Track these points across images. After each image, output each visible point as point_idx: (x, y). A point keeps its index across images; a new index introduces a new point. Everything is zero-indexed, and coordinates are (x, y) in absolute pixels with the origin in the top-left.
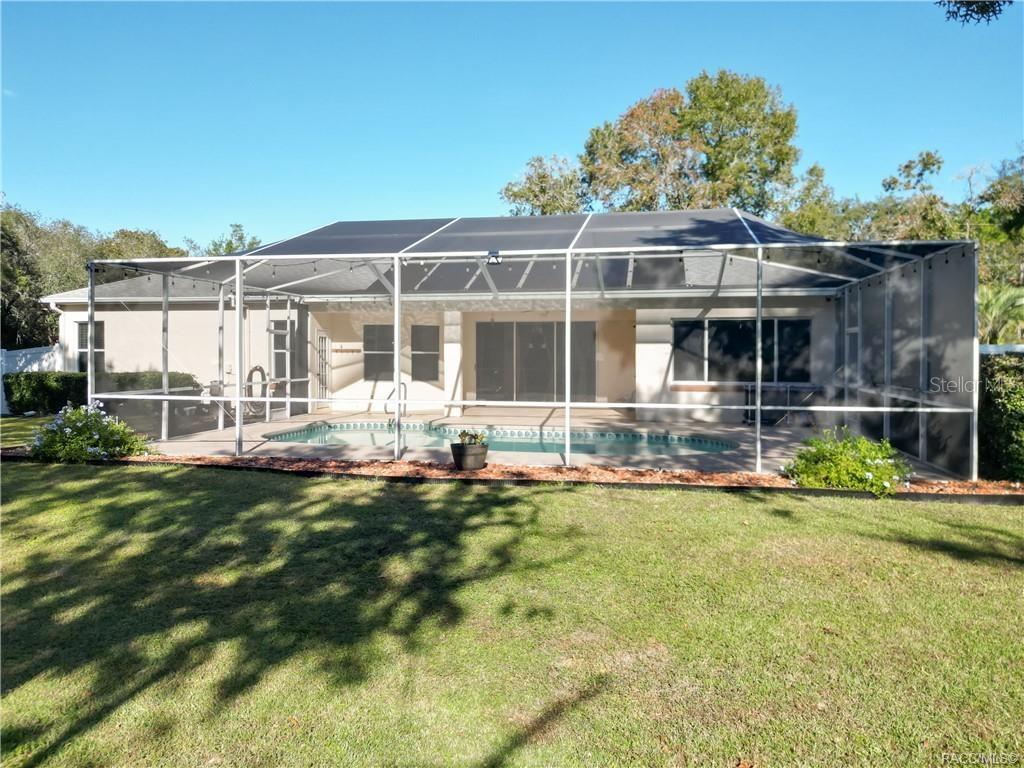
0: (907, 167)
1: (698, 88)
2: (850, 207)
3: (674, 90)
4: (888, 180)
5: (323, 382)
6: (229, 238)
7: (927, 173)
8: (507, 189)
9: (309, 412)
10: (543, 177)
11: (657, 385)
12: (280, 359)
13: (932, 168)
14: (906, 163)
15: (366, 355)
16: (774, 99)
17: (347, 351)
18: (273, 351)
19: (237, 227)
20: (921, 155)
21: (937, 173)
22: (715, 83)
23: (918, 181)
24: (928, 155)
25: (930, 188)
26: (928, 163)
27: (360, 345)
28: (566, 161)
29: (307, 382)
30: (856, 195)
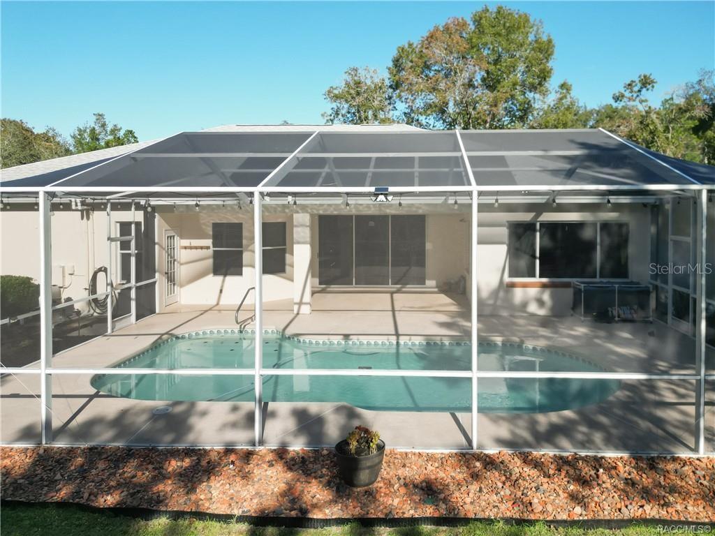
0: (629, 85)
1: (481, 19)
2: (580, 112)
3: (463, 19)
4: (617, 95)
5: (171, 278)
6: (93, 125)
7: (644, 90)
8: (329, 92)
9: (157, 311)
10: (358, 84)
11: (494, 282)
12: (125, 259)
13: (648, 87)
14: (628, 82)
15: (214, 251)
16: (538, 29)
17: (196, 248)
18: (119, 252)
19: (100, 116)
20: (640, 77)
21: (652, 90)
22: (494, 15)
23: (638, 96)
24: (645, 76)
25: (646, 101)
26: (646, 82)
27: (209, 242)
28: (378, 71)
29: (155, 283)
30: (585, 103)
